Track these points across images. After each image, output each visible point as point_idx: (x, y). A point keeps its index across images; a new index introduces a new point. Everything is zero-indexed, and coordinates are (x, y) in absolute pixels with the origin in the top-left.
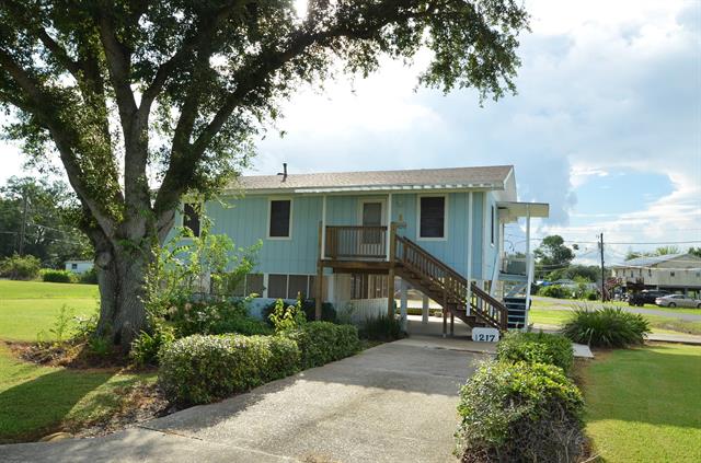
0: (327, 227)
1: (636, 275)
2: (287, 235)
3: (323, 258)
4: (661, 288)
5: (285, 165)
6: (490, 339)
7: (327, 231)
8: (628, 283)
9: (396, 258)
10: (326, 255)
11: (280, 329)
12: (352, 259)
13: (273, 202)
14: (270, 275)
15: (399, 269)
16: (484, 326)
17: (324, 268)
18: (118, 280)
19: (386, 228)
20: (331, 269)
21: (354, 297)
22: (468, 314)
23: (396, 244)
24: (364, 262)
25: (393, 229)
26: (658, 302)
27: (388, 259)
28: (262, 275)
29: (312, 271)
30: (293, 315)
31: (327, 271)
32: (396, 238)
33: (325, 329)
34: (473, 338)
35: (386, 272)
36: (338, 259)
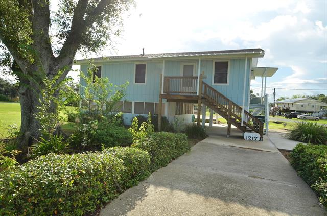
0: (165, 77)
1: (286, 106)
2: (144, 82)
3: (162, 93)
4: (297, 112)
5: (143, 49)
6: (254, 139)
7: (165, 79)
8: (283, 109)
9: (202, 94)
10: (164, 92)
11: (136, 139)
12: (177, 94)
13: (137, 65)
14: (135, 102)
15: (204, 100)
16: (251, 132)
17: (163, 99)
18: (31, 102)
19: (197, 77)
20: (166, 100)
21: (176, 114)
22: (242, 125)
23: (202, 86)
24: (184, 96)
25: (201, 78)
26: (298, 117)
27: (198, 95)
28: (131, 103)
29: (156, 100)
30: (145, 128)
31: (164, 100)
32: (202, 83)
33: (168, 138)
34: (245, 138)
35: (196, 101)
36: (170, 94)
